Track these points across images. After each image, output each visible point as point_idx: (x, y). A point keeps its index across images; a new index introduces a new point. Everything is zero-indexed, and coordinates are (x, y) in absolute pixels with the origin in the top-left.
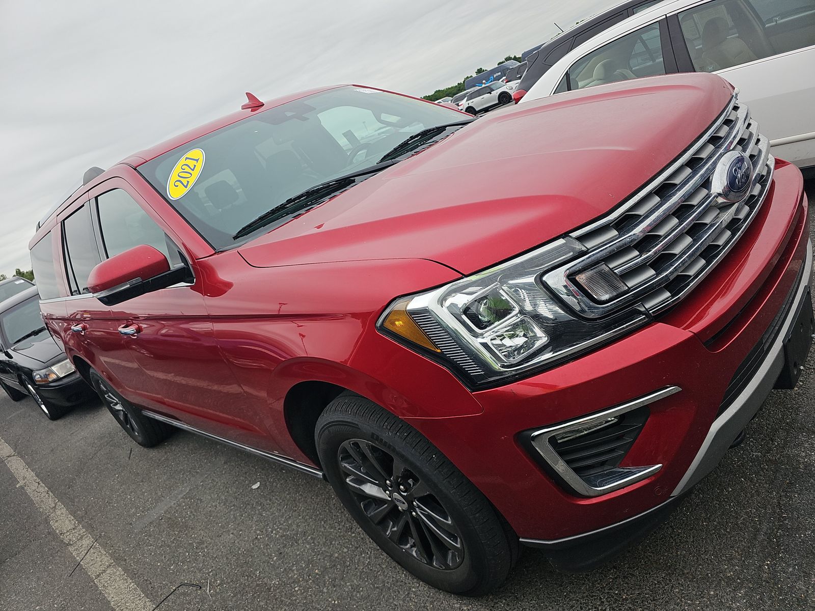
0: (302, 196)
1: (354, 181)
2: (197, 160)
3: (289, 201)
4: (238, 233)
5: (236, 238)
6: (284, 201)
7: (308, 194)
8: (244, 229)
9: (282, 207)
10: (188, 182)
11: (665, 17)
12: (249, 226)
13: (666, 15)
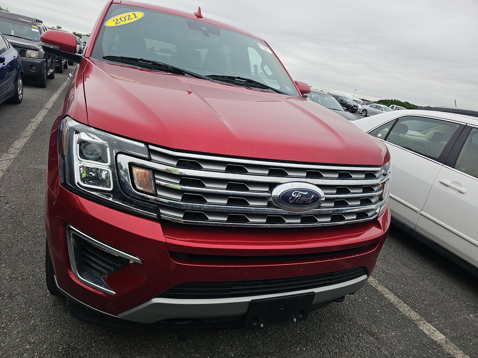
0: (150, 62)
1: (184, 75)
2: (136, 17)
3: (141, 60)
4: (106, 56)
5: (104, 58)
6: (139, 58)
7: (154, 63)
8: (110, 57)
9: (136, 60)
10: (120, 22)
11: (466, 124)
12: (114, 57)
13: (467, 124)
